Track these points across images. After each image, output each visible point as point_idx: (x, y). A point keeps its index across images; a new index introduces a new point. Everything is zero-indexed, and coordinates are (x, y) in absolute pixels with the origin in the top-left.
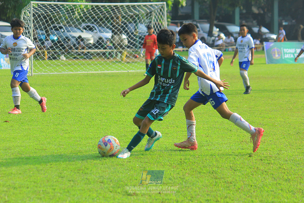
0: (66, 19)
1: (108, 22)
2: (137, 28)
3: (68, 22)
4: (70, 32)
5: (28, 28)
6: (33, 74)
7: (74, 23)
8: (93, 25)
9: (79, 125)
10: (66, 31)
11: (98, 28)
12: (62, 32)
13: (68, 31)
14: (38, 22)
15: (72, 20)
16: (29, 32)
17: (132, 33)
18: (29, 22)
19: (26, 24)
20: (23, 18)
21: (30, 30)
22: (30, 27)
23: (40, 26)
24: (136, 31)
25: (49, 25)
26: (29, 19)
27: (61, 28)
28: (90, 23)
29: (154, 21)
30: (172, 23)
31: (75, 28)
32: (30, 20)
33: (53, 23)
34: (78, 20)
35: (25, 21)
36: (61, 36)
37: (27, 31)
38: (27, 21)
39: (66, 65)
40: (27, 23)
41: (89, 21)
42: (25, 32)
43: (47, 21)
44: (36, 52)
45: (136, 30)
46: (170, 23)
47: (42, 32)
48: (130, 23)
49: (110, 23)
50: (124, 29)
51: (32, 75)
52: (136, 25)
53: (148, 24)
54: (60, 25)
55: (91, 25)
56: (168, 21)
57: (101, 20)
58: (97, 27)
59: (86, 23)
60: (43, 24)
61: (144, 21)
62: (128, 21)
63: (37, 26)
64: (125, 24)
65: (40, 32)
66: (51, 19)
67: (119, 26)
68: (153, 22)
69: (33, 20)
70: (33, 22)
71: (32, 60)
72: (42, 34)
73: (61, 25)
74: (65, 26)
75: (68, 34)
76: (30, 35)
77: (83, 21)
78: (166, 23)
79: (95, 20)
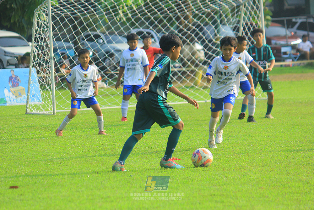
0: (105, 23)
1: (172, 25)
2: (218, 32)
3: (108, 28)
4: (112, 43)
5: (45, 39)
6: (56, 111)
7: (117, 28)
8: (148, 30)
9: (128, 188)
10: (105, 42)
11: (157, 35)
12: (100, 44)
13: (109, 42)
14: (60, 29)
15: (114, 23)
16: (47, 45)
17: (210, 41)
18: (46, 29)
19: (42, 33)
20: (36, 24)
21: (49, 43)
22: (49, 38)
23: (64, 36)
24: (216, 37)
25: (78, 33)
26: (46, 24)
27: (97, 37)
28: (143, 28)
29: (244, 19)
30: (273, 21)
31: (120, 36)
32: (47, 27)
33: (84, 29)
34: (123, 24)
35: (40, 28)
36: (97, 51)
37: (44, 44)
38: (43, 28)
39: (107, 95)
40: (43, 31)
41: (142, 24)
42: (41, 45)
43: (75, 28)
44: (60, 77)
45: (216, 35)
46: (270, 23)
47: (68, 44)
48: (206, 24)
49: (175, 26)
50: (197, 35)
51: (54, 113)
52: (216, 28)
53: (235, 25)
54: (95, 33)
55: (145, 31)
56: (266, 20)
57: (160, 22)
58: (155, 33)
59: (137, 27)
60: (69, 32)
61: (227, 22)
62: (202, 22)
63: (60, 35)
64: (198, 26)
65: (65, 45)
66: (81, 23)
67: (189, 30)
68: (242, 21)
69: (53, 25)
70: (54, 28)
71: (53, 90)
72: (69, 48)
73: (98, 32)
74: (104, 33)
75: (109, 46)
76: (49, 50)
77: (132, 24)
78: (264, 23)
79: (151, 23)
